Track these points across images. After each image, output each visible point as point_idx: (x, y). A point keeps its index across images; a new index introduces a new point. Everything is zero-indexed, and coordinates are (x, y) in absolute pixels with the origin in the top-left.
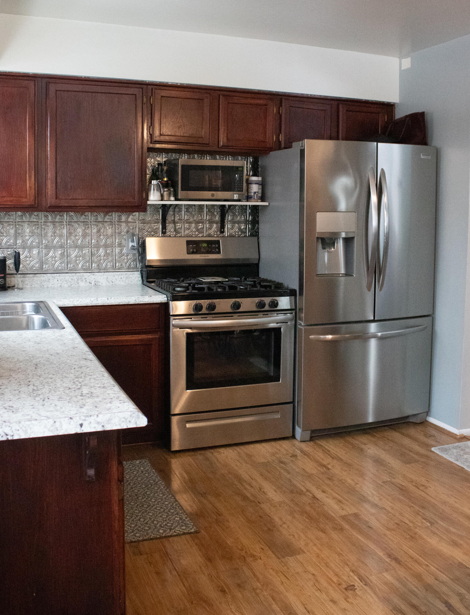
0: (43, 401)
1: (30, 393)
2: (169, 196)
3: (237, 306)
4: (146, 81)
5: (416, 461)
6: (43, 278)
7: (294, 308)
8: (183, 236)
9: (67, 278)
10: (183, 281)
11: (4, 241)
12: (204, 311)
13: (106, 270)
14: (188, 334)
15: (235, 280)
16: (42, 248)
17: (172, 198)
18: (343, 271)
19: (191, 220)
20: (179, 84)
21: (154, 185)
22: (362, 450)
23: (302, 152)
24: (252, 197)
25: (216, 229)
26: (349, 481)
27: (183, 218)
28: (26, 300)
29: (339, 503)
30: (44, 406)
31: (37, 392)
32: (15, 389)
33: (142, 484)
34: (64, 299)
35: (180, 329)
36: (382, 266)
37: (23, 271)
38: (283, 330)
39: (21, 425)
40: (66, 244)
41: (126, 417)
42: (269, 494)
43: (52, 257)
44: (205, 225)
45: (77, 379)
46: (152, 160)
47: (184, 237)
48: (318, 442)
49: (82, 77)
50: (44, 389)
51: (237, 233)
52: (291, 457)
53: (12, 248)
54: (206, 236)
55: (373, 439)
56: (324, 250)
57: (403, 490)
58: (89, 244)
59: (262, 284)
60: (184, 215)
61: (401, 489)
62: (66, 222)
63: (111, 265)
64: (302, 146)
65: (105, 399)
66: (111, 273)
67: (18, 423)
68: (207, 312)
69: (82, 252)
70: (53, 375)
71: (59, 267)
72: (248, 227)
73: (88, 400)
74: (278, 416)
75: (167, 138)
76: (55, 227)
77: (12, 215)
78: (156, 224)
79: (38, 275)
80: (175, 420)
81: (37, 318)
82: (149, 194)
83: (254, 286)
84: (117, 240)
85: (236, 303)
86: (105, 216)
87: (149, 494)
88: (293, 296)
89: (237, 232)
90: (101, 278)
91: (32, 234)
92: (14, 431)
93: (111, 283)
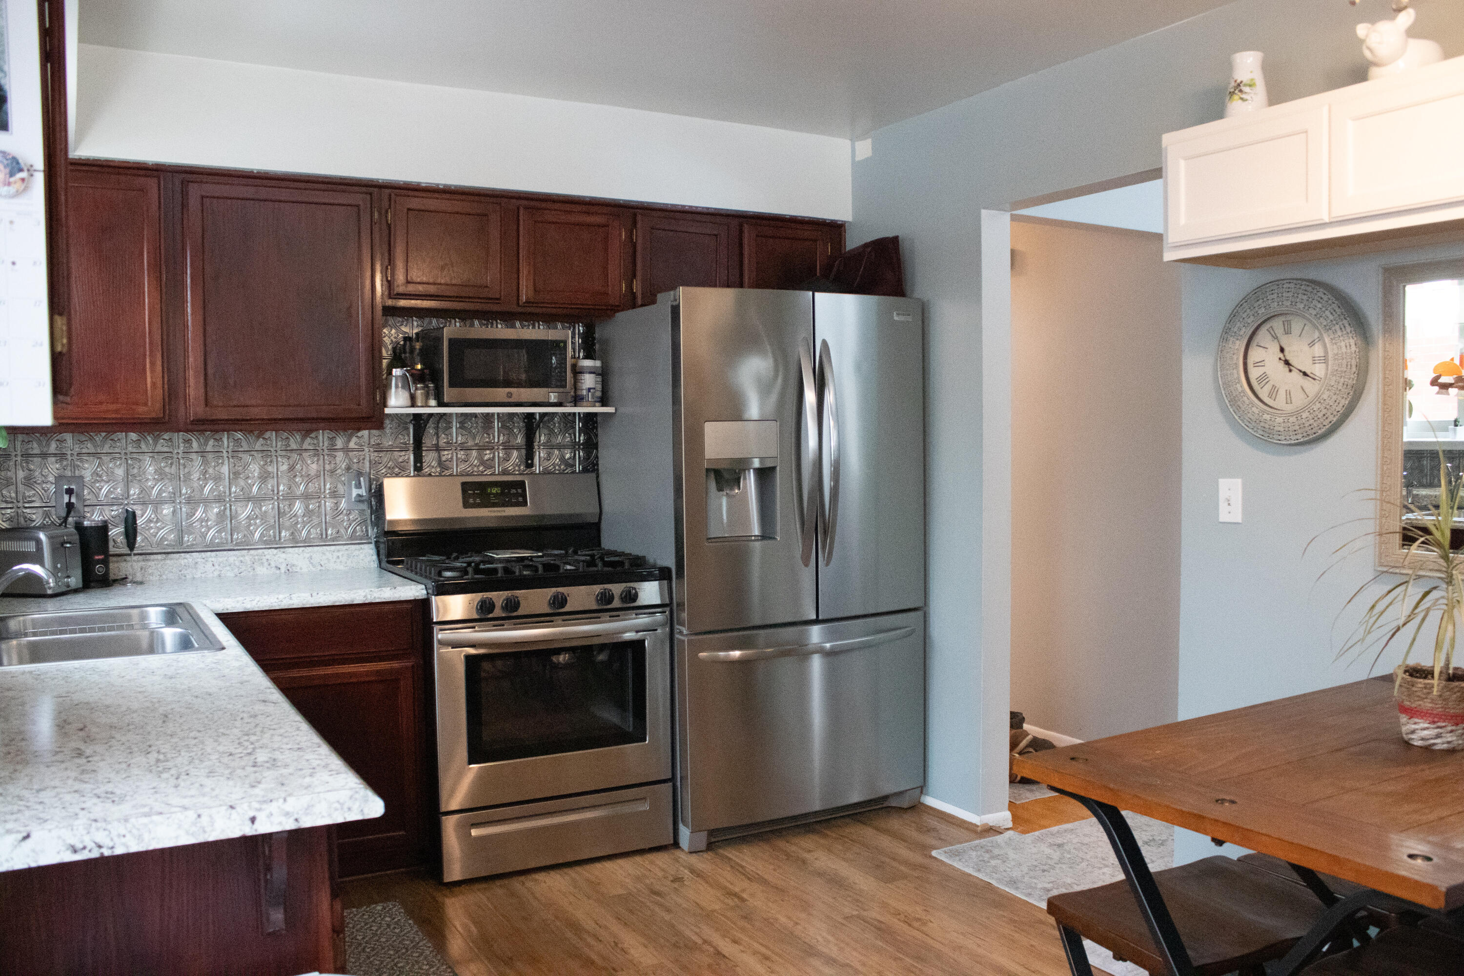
0: (177, 778)
1: (151, 766)
2: (427, 397)
3: (559, 602)
4: (377, 180)
5: (905, 877)
6: (183, 562)
7: (667, 601)
8: (455, 474)
9: (231, 559)
10: (457, 558)
11: (104, 491)
12: (498, 612)
13: (308, 543)
14: (469, 658)
15: (557, 555)
16: (180, 502)
17: (433, 402)
18: (756, 531)
19: (470, 443)
20: (441, 187)
21: (396, 377)
22: (804, 862)
23: (675, 311)
24: (582, 399)
25: (517, 460)
26: (783, 920)
27: (454, 441)
28: (149, 603)
29: (764, 961)
30: (178, 788)
31: (164, 764)
32: (120, 760)
33: (389, 950)
34: (225, 598)
35: (452, 648)
36: (829, 522)
37: (144, 548)
38: (648, 644)
39: (129, 826)
40: (228, 493)
41: (341, 801)
42: (632, 951)
43: (201, 520)
44: (497, 453)
45: (246, 738)
46: (393, 331)
47: (457, 475)
48: (721, 851)
49: (252, 172)
50: (180, 759)
51: (557, 468)
52: (672, 881)
53: (121, 505)
54: (499, 474)
55: (822, 841)
56: (721, 493)
57: (882, 930)
58: (273, 494)
59: (606, 559)
60: (456, 435)
61: (879, 929)
62: (227, 452)
63: (317, 533)
64: (675, 300)
65: (301, 770)
66: (319, 548)
67: (122, 821)
68: (504, 615)
69: (260, 509)
70: (199, 731)
71: (216, 539)
72: (577, 455)
73: (267, 773)
74: (646, 807)
75: (421, 288)
76: (205, 462)
77: (119, 439)
78: (403, 453)
79: (175, 555)
80: (450, 825)
81: (170, 634)
82: (388, 396)
83: (591, 563)
84: (328, 484)
85: (558, 596)
86: (303, 440)
87: (401, 967)
88: (664, 579)
89: (557, 464)
90: (298, 558)
91: (161, 475)
92: (115, 839)
93: (319, 568)
